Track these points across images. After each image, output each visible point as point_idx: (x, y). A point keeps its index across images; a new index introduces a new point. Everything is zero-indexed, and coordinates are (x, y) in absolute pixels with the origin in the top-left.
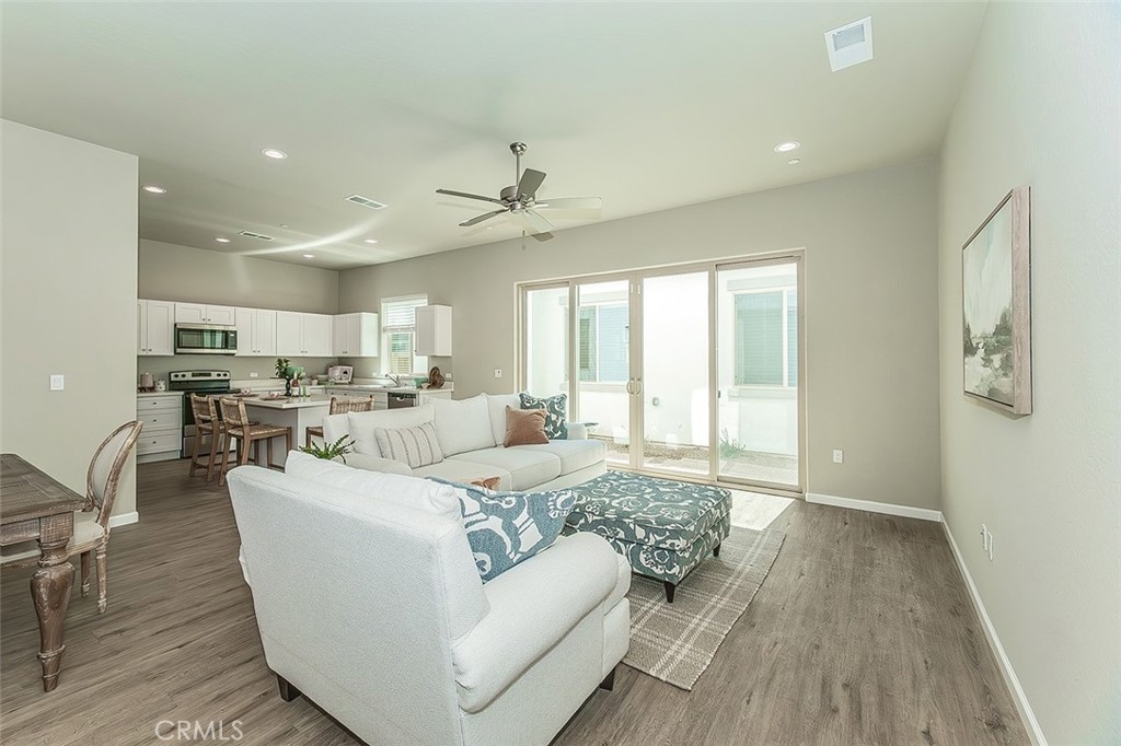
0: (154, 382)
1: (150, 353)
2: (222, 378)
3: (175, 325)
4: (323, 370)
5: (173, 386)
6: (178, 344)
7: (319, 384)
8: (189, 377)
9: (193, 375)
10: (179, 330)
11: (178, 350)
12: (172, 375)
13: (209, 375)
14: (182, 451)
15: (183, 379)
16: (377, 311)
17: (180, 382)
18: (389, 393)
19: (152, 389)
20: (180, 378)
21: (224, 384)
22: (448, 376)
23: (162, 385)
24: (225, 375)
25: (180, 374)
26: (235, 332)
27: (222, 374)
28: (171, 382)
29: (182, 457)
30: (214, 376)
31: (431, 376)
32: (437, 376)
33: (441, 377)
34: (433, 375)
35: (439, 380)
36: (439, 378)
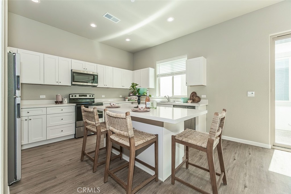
0: (62, 99)
1: (60, 84)
2: (91, 97)
3: (72, 70)
4: (128, 95)
5: (71, 101)
6: (73, 80)
7: (129, 100)
8: (78, 97)
9: (80, 96)
10: (74, 72)
11: (73, 83)
12: (71, 95)
13: (86, 96)
14: (75, 134)
15: (75, 98)
16: (154, 67)
17: (74, 99)
18: (173, 105)
19: (61, 102)
20: (74, 97)
21: (92, 100)
22: (203, 96)
23: (66, 101)
24: (93, 96)
25: (74, 95)
26: (97, 76)
27: (91, 95)
28: (70, 99)
29: (75, 138)
30: (88, 97)
31: (191, 96)
32: (195, 96)
33: (198, 97)
34: (192, 96)
35: (197, 99)
36: (197, 98)
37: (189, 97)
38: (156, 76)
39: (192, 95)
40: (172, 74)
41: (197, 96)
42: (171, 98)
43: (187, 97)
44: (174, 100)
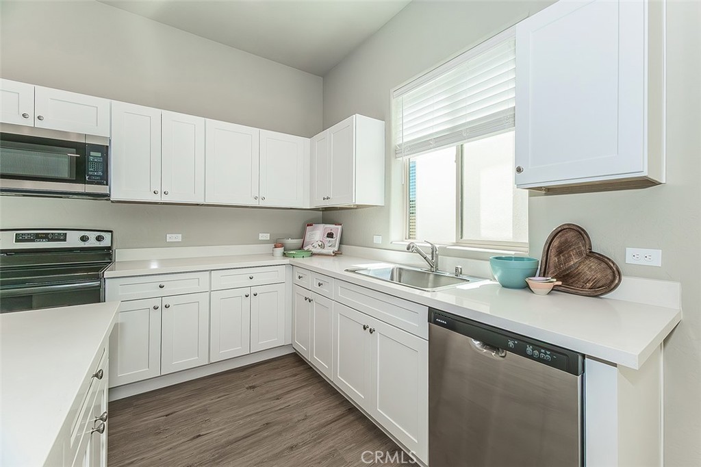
2: (93, 243)
4: (296, 231)
7: (284, 255)
13: (61, 238)
24: (100, 238)
26: (104, 150)
27: (90, 234)
30: (73, 241)
31: (553, 252)
32: (580, 254)
33: (601, 259)
34: (560, 252)
35: (590, 270)
36: (593, 263)
37: (539, 255)
38: (390, 152)
39: (556, 243)
40: (456, 136)
41: (591, 254)
42: (447, 252)
43: (524, 252)
44: (460, 263)
